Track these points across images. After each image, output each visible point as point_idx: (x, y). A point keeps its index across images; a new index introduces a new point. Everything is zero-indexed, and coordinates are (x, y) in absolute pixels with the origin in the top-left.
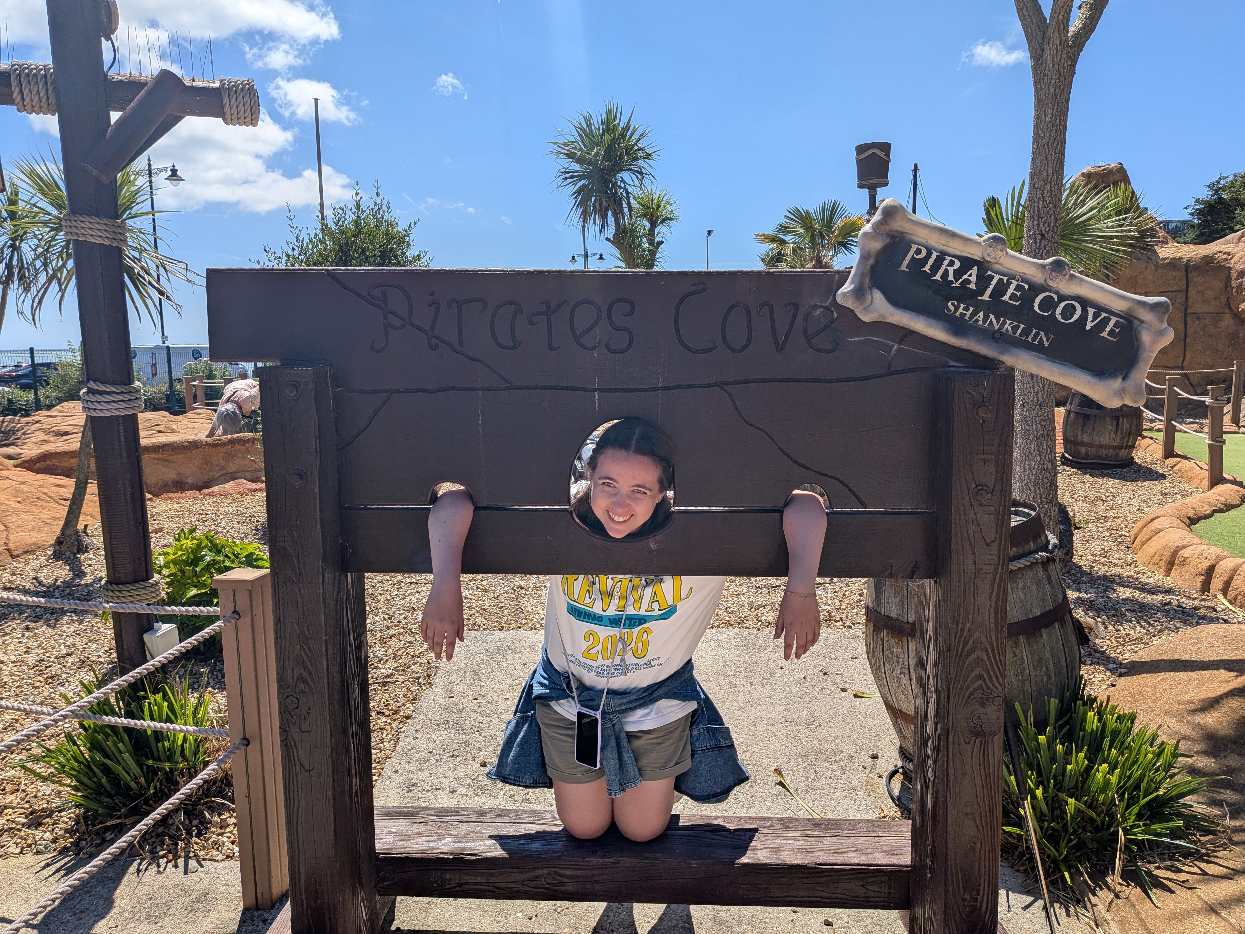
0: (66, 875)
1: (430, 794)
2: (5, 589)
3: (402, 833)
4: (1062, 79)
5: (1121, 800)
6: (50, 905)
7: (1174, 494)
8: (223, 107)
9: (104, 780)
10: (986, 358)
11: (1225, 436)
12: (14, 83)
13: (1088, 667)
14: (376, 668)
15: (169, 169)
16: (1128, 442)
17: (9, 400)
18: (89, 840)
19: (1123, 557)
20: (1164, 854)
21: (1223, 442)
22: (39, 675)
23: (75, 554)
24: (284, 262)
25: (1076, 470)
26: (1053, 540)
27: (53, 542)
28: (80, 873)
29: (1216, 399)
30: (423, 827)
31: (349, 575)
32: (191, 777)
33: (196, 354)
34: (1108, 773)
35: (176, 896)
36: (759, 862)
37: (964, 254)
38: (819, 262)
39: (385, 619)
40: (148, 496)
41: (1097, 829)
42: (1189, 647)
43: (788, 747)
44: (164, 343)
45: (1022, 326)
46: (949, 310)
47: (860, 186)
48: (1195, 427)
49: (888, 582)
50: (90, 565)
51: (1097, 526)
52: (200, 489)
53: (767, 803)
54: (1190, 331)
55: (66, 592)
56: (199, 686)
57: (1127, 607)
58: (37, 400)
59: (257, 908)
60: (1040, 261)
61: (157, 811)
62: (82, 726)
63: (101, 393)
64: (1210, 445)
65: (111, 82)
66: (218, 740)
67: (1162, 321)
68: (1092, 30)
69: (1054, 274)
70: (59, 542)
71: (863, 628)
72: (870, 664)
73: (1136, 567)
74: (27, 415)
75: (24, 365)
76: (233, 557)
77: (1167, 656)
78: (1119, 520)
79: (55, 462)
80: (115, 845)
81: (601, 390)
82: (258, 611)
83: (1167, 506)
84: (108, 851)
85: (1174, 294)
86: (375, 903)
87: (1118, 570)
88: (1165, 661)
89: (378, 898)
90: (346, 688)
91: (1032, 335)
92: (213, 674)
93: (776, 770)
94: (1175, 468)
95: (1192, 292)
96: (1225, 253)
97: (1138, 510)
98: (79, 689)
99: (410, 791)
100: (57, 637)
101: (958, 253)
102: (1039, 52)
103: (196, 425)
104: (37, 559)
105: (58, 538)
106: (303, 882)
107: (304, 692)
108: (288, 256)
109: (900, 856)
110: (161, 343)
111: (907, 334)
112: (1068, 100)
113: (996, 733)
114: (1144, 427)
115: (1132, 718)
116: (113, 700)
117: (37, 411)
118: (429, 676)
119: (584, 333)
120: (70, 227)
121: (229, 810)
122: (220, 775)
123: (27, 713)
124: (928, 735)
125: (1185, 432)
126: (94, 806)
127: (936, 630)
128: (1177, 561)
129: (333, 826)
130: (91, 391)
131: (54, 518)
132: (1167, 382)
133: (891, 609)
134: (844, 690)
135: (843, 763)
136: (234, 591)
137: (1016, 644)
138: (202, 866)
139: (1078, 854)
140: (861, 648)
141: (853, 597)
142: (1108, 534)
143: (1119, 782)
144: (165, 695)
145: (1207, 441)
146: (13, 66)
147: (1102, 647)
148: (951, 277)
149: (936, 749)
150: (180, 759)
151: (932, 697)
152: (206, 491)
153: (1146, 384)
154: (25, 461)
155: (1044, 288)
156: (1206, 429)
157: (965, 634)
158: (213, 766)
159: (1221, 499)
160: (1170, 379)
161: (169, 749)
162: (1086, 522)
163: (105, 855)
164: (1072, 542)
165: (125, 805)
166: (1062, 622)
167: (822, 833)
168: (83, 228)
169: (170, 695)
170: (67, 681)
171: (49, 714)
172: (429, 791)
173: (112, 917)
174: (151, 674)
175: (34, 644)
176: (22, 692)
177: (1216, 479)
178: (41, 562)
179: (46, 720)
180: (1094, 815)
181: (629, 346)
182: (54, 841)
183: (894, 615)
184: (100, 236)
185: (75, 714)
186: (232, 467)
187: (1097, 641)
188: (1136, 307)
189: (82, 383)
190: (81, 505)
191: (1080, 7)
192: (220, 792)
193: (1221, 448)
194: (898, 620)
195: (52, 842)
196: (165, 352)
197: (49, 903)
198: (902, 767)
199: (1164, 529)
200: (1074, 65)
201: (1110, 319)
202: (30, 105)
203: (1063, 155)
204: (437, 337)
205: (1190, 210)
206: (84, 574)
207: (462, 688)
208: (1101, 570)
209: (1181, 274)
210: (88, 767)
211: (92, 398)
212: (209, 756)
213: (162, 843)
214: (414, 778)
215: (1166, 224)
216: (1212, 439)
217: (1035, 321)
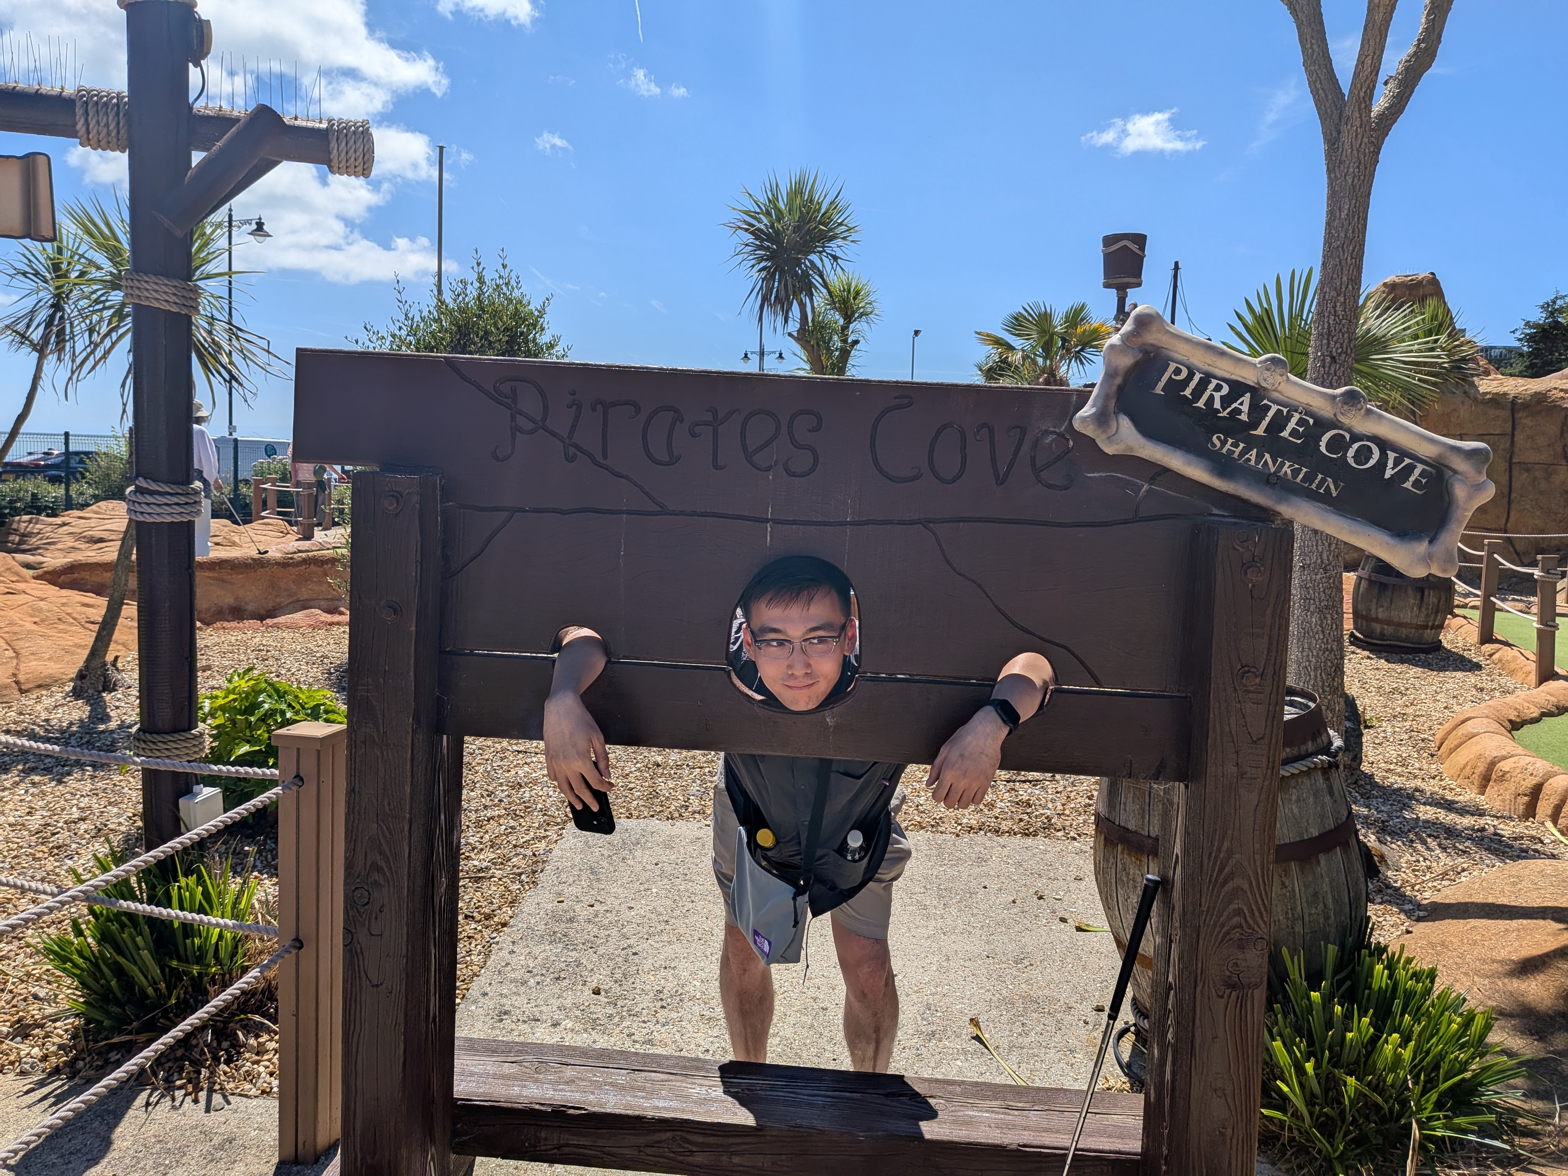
0: (54, 1104)
1: (526, 1026)
2: (8, 732)
3: (488, 1074)
4: (1362, 167)
5: (1416, 1083)
6: (34, 1141)
7: (1492, 690)
8: (330, 153)
9: (113, 983)
10: (1257, 506)
11: (1558, 620)
12: (79, 111)
13: (1377, 907)
14: (467, 858)
15: (254, 222)
16: (1434, 621)
17: (33, 495)
18: (88, 1059)
19: (1425, 767)
20: (1471, 1158)
21: (1556, 627)
22: (42, 844)
23: (100, 692)
24: (388, 343)
25: (1367, 653)
26: (1338, 742)
27: (74, 676)
28: (75, 1103)
29: (1548, 573)
30: (514, 1069)
31: (445, 737)
32: (225, 986)
33: (270, 449)
34: (1400, 1046)
35: (193, 1139)
36: (945, 1138)
37: (1234, 377)
38: (1052, 376)
39: (482, 796)
40: (198, 624)
41: (1383, 1120)
42: (1507, 888)
43: (989, 990)
44: (231, 434)
45: (1305, 470)
46: (1214, 445)
47: (1107, 286)
48: (1520, 605)
49: (1125, 783)
50: (117, 708)
51: (1393, 726)
52: (262, 618)
53: (959, 1063)
54: (1516, 485)
55: (85, 740)
56: (243, 869)
57: (1429, 831)
58: (68, 497)
59: (296, 1161)
60: (1330, 391)
61: (179, 1027)
62: (92, 912)
63: (152, 493)
64: (1539, 630)
65: (196, 116)
66: (261, 939)
67: (1480, 473)
68: (1401, 111)
69: (1346, 407)
70: (81, 676)
71: (1091, 841)
72: (1099, 888)
73: (1441, 780)
74: (55, 515)
75: (56, 452)
76: (298, 707)
77: (1479, 898)
78: (1422, 719)
79: (85, 575)
80: (123, 1068)
81: (776, 522)
82: (326, 778)
83: (1483, 705)
84: (112, 1076)
85: (1496, 438)
86: (448, 1163)
87: (1419, 783)
88: (1476, 905)
89: (453, 1156)
90: (430, 882)
91: (1317, 481)
92: (261, 855)
93: (972, 1020)
94: (1494, 657)
95: (1519, 437)
96: (1562, 390)
97: (1445, 708)
98: (91, 864)
99: (501, 1020)
100: (68, 796)
101: (1227, 375)
102: (1335, 134)
103: (263, 538)
104: (51, 696)
105: (80, 671)
106: (358, 1132)
107: (376, 884)
108: (394, 336)
109: (1128, 1141)
110: (227, 434)
111: (1161, 472)
112: (1369, 194)
113: (1256, 986)
114: (1456, 603)
115: (1432, 975)
116: (133, 880)
117: (66, 510)
118: (534, 872)
119: (758, 450)
120: (132, 287)
121: (269, 1031)
122: (262, 985)
123: (23, 890)
124: (1170, 984)
125: (1508, 611)
126: (97, 1015)
127: (1186, 850)
128: (1494, 776)
129: (402, 1060)
130: (139, 490)
131: (79, 646)
132: (1486, 548)
133: (1129, 819)
134: (1063, 920)
135: (1059, 1016)
136: (298, 750)
137: (1286, 872)
138: (229, 1103)
139: (1358, 1151)
140: (1088, 867)
141: (1079, 800)
142: (1406, 737)
143: (1414, 1058)
144: (200, 877)
145: (1535, 625)
146: (79, 91)
147: (1396, 882)
148: (1217, 405)
149: (1179, 1002)
150: (213, 962)
151: (1177, 936)
152: (269, 621)
153: (1459, 549)
154: (46, 573)
155: (1333, 424)
156: (1534, 609)
157: (1222, 855)
158: (255, 972)
159: (1552, 699)
160: (1489, 544)
161: (200, 948)
162: (1379, 719)
163: (110, 1080)
164: (1360, 744)
165: (138, 1017)
166: (1345, 846)
167: (1027, 1105)
168: (147, 290)
169: (207, 878)
170: (77, 853)
171: (53, 895)
172: (525, 1022)
173: (109, 1162)
174: (185, 850)
175: (40, 803)
176: (19, 864)
177: (1547, 674)
178: (56, 701)
179: (50, 902)
180: (1379, 1100)
181: (813, 469)
182: (45, 1058)
183: (1132, 826)
184: (167, 301)
185: (87, 897)
186: (304, 594)
187: (1389, 873)
188: (1448, 453)
189: (129, 481)
190: (113, 630)
191: (1386, 83)
192: (260, 1007)
193: (1553, 636)
194: (1136, 832)
195: (41, 1061)
196: (232, 446)
197: (34, 1138)
198: (1135, 1025)
199: (1478, 734)
200: (1377, 152)
201: (1415, 467)
202: (95, 139)
203: (1361, 260)
204: (576, 446)
205: (1518, 335)
206: (106, 718)
207: (573, 890)
208: (1396, 781)
209: (1505, 413)
210: (96, 965)
211: (141, 499)
212: (249, 960)
213: (181, 1069)
214: (507, 1004)
215: (1486, 350)
216: (1541, 621)
217: (1320, 465)
